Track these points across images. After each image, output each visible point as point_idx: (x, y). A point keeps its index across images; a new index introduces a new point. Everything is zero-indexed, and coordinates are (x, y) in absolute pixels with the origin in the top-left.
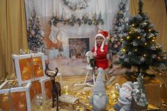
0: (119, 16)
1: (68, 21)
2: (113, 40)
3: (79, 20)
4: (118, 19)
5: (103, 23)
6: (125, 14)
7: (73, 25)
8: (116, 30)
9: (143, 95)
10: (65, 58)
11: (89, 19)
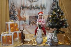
0: (53, 5)
1: (29, 7)
3: (34, 7)
4: (53, 7)
7: (31, 9)
11: (39, 6)
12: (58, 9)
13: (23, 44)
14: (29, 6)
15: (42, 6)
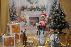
2: (50, 18)
4: (53, 8)
5: (46, 10)
6: (56, 5)
8: (52, 13)
9: (59, 39)
10: (28, 26)
11: (39, 8)
12: (60, 11)
13: (26, 46)
14: (29, 7)
15: (43, 8)
